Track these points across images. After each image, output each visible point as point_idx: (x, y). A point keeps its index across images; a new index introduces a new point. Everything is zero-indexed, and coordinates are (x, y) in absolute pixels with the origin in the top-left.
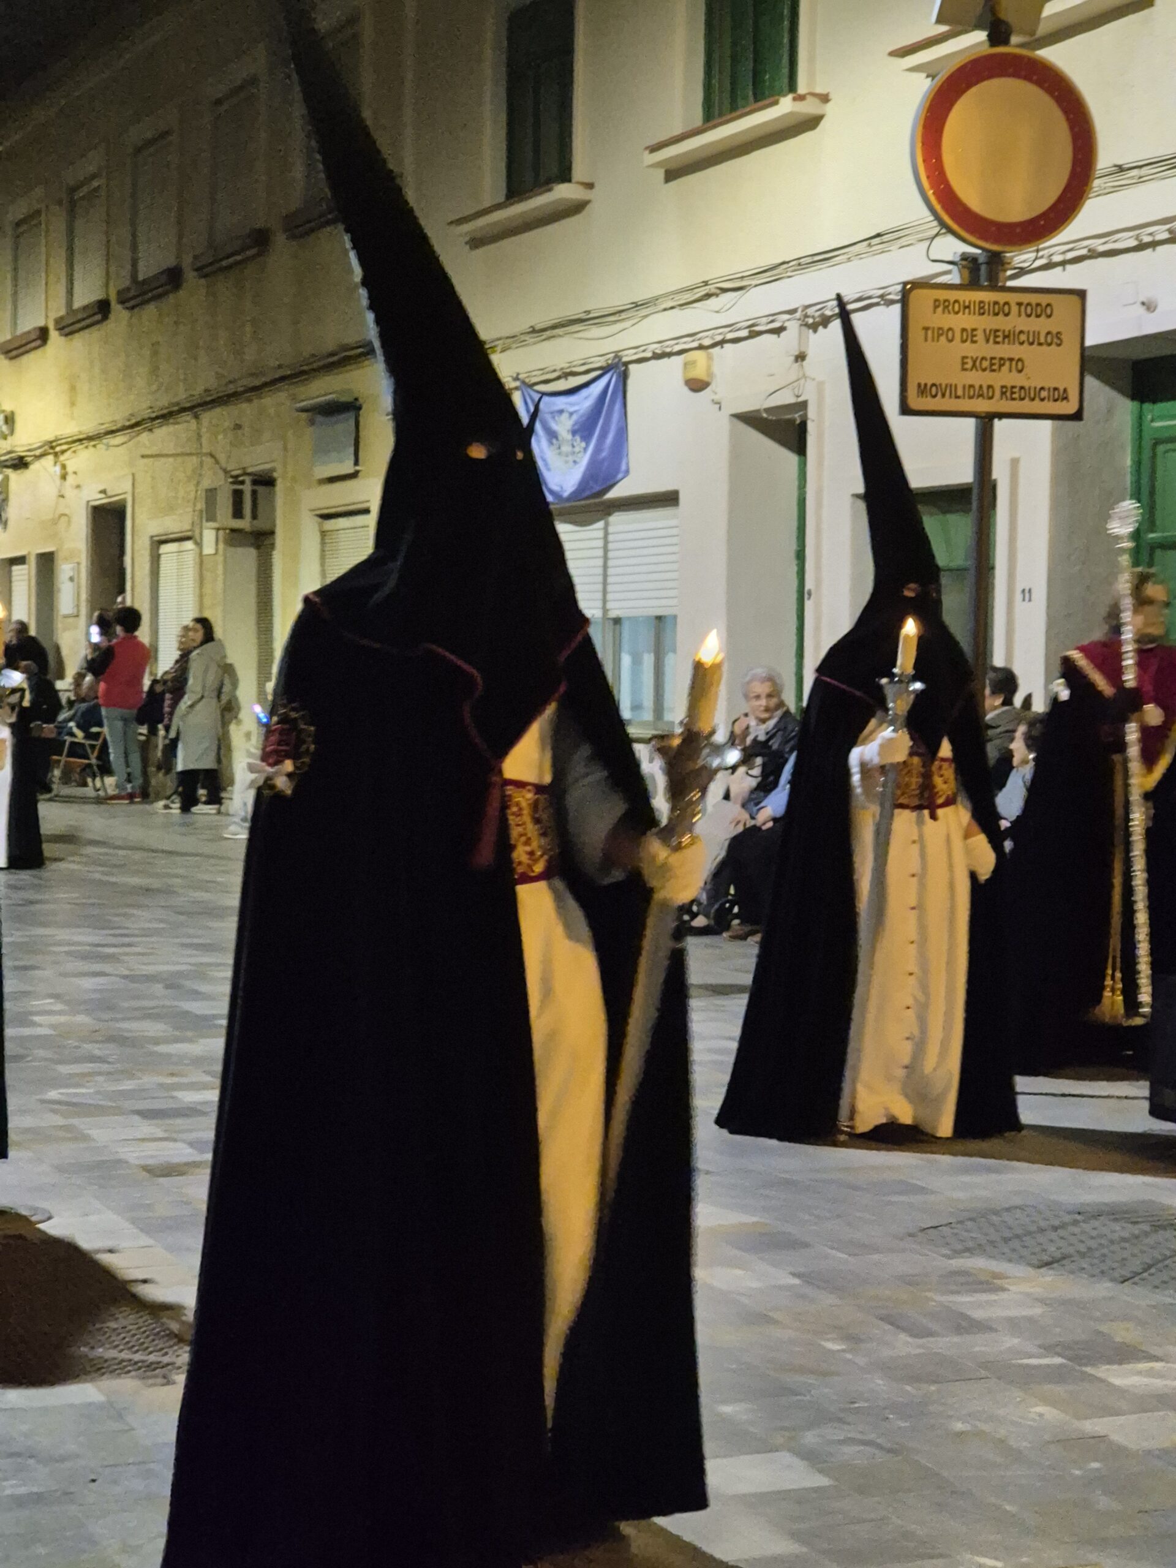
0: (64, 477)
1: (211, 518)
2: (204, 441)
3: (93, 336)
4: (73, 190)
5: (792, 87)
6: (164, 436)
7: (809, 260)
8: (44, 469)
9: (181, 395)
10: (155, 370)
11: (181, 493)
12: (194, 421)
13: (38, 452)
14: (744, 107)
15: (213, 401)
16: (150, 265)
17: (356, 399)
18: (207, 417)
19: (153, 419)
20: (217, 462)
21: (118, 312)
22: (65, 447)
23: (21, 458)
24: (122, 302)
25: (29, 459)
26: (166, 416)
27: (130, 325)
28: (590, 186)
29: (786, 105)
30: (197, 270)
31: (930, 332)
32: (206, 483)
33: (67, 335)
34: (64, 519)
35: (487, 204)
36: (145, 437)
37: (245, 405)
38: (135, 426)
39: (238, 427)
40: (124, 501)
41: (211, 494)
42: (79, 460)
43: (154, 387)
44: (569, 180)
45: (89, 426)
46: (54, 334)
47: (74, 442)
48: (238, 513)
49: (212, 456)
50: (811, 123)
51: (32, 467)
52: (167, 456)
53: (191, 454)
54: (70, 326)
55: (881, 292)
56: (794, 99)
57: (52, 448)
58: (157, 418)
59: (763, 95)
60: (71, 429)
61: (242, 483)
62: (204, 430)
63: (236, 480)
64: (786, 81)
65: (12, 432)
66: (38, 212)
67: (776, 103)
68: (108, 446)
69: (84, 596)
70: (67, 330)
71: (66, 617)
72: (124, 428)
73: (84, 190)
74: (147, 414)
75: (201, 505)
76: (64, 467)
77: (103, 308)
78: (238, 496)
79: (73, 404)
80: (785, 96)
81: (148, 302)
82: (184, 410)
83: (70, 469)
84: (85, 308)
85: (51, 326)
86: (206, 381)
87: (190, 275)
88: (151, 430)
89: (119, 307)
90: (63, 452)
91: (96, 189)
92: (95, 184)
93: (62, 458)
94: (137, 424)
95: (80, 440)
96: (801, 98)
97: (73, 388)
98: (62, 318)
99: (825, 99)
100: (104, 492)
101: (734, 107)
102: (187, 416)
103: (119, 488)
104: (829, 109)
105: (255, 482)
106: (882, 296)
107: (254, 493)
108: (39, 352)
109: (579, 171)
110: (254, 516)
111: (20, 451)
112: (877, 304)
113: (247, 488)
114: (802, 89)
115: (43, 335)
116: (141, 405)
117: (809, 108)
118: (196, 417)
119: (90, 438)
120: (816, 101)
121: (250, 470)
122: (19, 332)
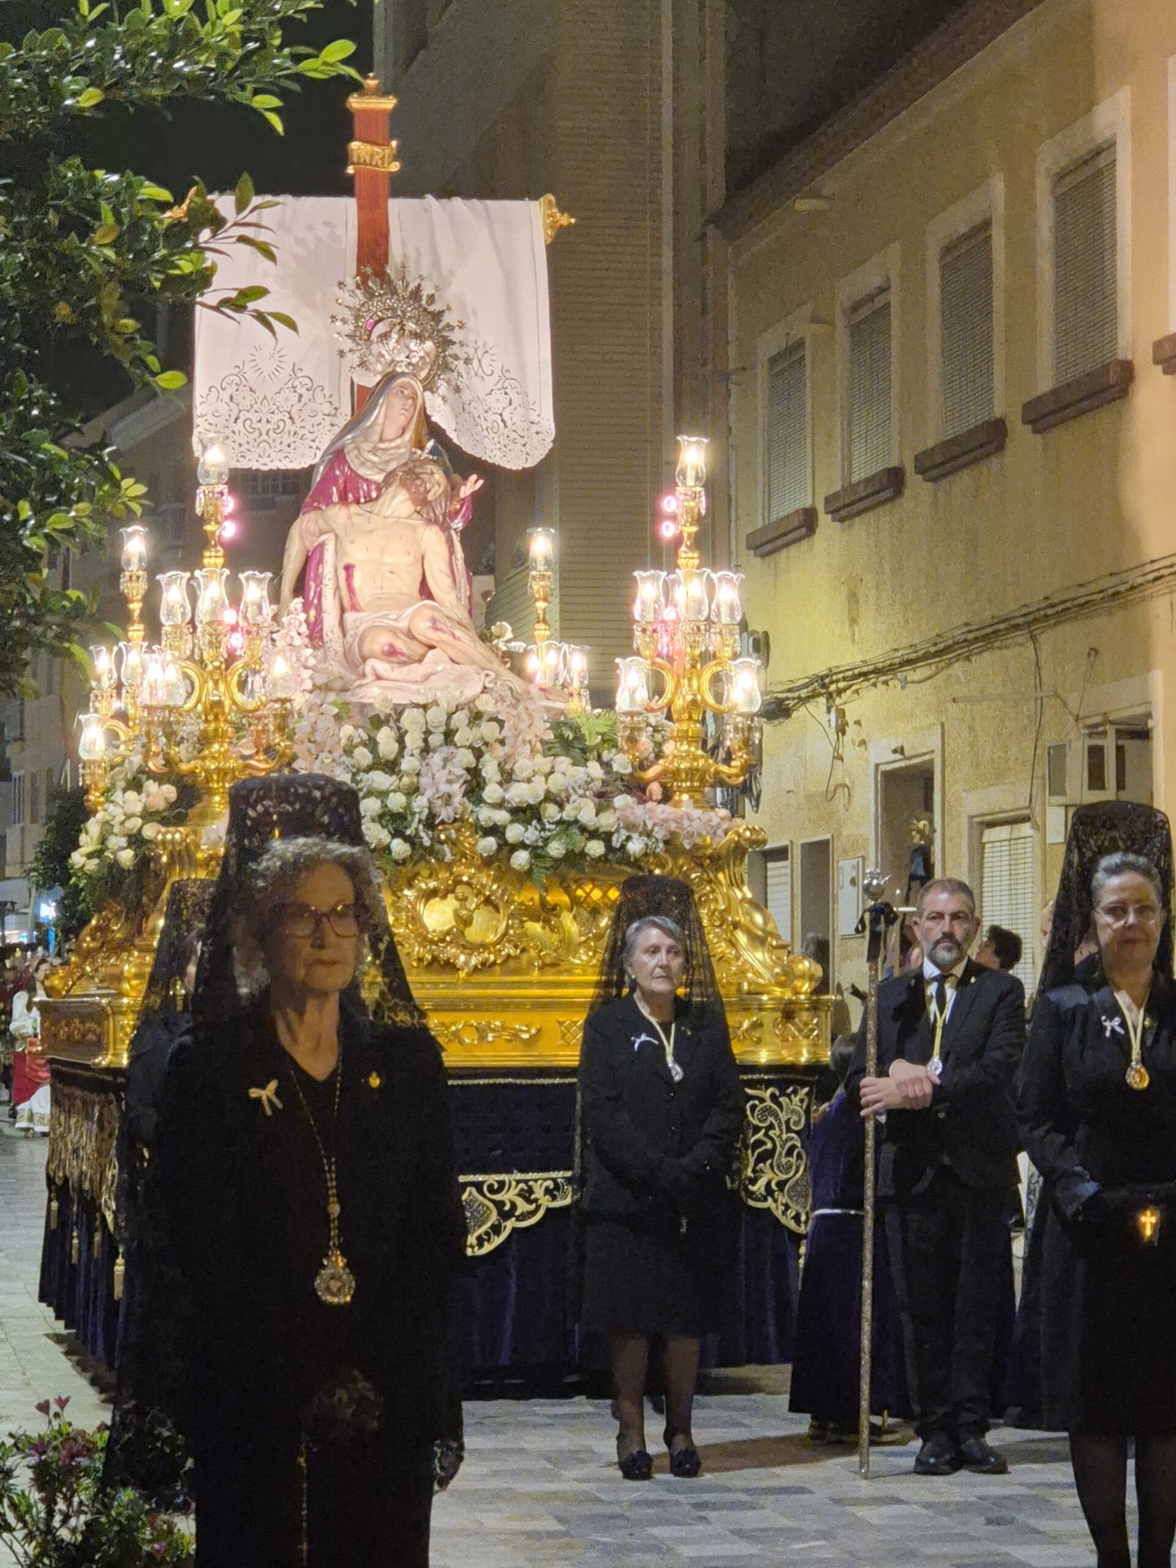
0: (841, 730)
1: (1057, 790)
2: (1046, 670)
3: (883, 517)
6: (987, 667)
8: (813, 718)
9: (1012, 606)
10: (972, 570)
11: (1013, 752)
12: (1030, 644)
13: (803, 693)
15: (1054, 615)
18: (1046, 638)
19: (970, 643)
20: (1065, 704)
21: (917, 485)
22: (842, 685)
23: (780, 702)
24: (922, 471)
25: (790, 704)
26: (988, 638)
27: (934, 503)
30: (1030, 422)
32: (1050, 738)
33: (843, 520)
34: (842, 792)
36: (958, 669)
37: (1103, 620)
38: (943, 652)
39: (1094, 652)
40: (931, 763)
41: (1057, 755)
42: (863, 704)
43: (971, 593)
45: (877, 654)
46: (824, 519)
47: (855, 677)
48: (1096, 780)
49: (1057, 695)
51: (795, 715)
52: (991, 698)
53: (1026, 696)
54: (850, 506)
57: (825, 686)
58: (976, 640)
60: (850, 657)
61: (1102, 735)
62: (1043, 657)
63: (1094, 731)
66: (801, 344)
68: (905, 683)
70: (844, 512)
71: (844, 938)
72: (927, 656)
73: (865, 307)
74: (959, 634)
75: (1041, 770)
76: (841, 714)
77: (893, 481)
78: (1096, 755)
79: (853, 620)
81: (962, 468)
82: (1017, 627)
83: (850, 718)
84: (870, 480)
85: (820, 507)
86: (1044, 584)
87: (1018, 431)
88: (968, 659)
89: (918, 478)
90: (840, 692)
92: (881, 301)
93: (838, 701)
94: (947, 650)
95: (865, 674)
97: (853, 598)
98: (836, 495)
100: (900, 750)
102: (1021, 636)
103: (925, 745)
105: (1120, 733)
107: (1120, 750)
108: (804, 545)
110: (1121, 785)
111: (778, 691)
113: (1109, 743)
115: (808, 521)
116: (953, 619)
118: (1033, 639)
119: (877, 672)
121: (1112, 717)
122: (774, 518)
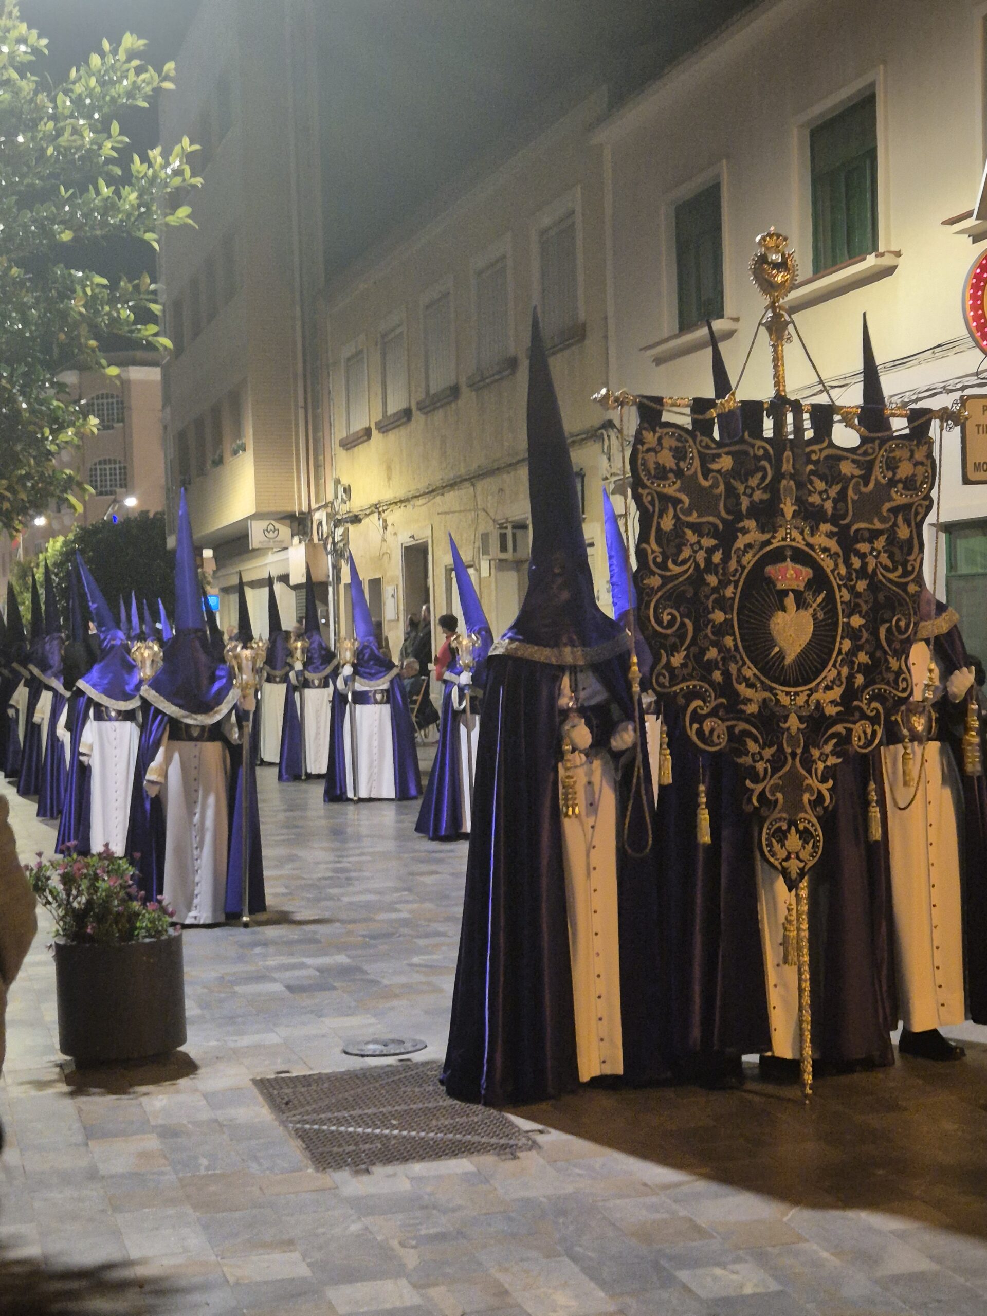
0: (385, 528)
1: (486, 552)
2: (479, 498)
3: (403, 432)
4: (384, 336)
5: (875, 248)
6: (451, 499)
7: (892, 364)
8: (372, 523)
9: (463, 471)
10: (444, 454)
11: (465, 535)
12: (472, 489)
13: (368, 512)
14: (842, 262)
15: (483, 474)
16: (439, 382)
17: (581, 469)
18: (480, 485)
19: (444, 487)
20: (488, 514)
21: (417, 416)
22: (385, 508)
23: (356, 516)
24: (420, 409)
25: (361, 517)
26: (452, 485)
27: (426, 424)
28: (737, 320)
29: (871, 261)
30: (470, 386)
31: (981, 428)
32: (482, 529)
33: (383, 433)
34: (386, 557)
35: (666, 335)
36: (439, 499)
37: (505, 476)
38: (431, 492)
39: (501, 490)
40: (427, 542)
41: (485, 537)
42: (395, 516)
43: (444, 465)
44: (722, 317)
45: (401, 493)
46: (375, 432)
47: (390, 504)
48: (503, 548)
49: (484, 510)
50: (889, 271)
51: (363, 522)
52: (454, 512)
53: (470, 510)
54: (386, 426)
55: (943, 384)
56: (876, 256)
57: (377, 508)
58: (446, 486)
59: (856, 255)
60: (388, 494)
61: (506, 528)
62: (478, 493)
63: (501, 527)
64: (870, 245)
65: (350, 499)
66: (361, 351)
67: (865, 259)
68: (414, 506)
69: (401, 607)
70: (384, 429)
71: (389, 621)
72: (424, 494)
73: (392, 335)
74: (439, 484)
75: (479, 543)
76: (385, 521)
77: (407, 414)
78: (503, 537)
79: (389, 478)
80: (870, 254)
81: (438, 408)
82: (466, 480)
83: (389, 523)
84: (395, 414)
85: (373, 427)
86: (478, 460)
87: (464, 389)
88: (443, 495)
89: (419, 412)
90: (384, 511)
91: (401, 333)
92: (398, 331)
93: (383, 515)
94: (433, 491)
95: (396, 503)
96: (882, 255)
97: (389, 469)
98: (380, 421)
99: (898, 254)
100: (413, 537)
101: (834, 263)
102: (467, 484)
103: (424, 534)
104: (901, 261)
105: (514, 527)
106: (944, 387)
107: (514, 535)
108: (366, 444)
109: (729, 310)
110: (515, 550)
111: (356, 511)
112: (941, 393)
113: (509, 532)
114: (881, 249)
115: (368, 433)
116: (436, 477)
117: (887, 261)
118: (473, 485)
119: (401, 501)
120: (892, 256)
121: (510, 520)
122: (351, 432)
